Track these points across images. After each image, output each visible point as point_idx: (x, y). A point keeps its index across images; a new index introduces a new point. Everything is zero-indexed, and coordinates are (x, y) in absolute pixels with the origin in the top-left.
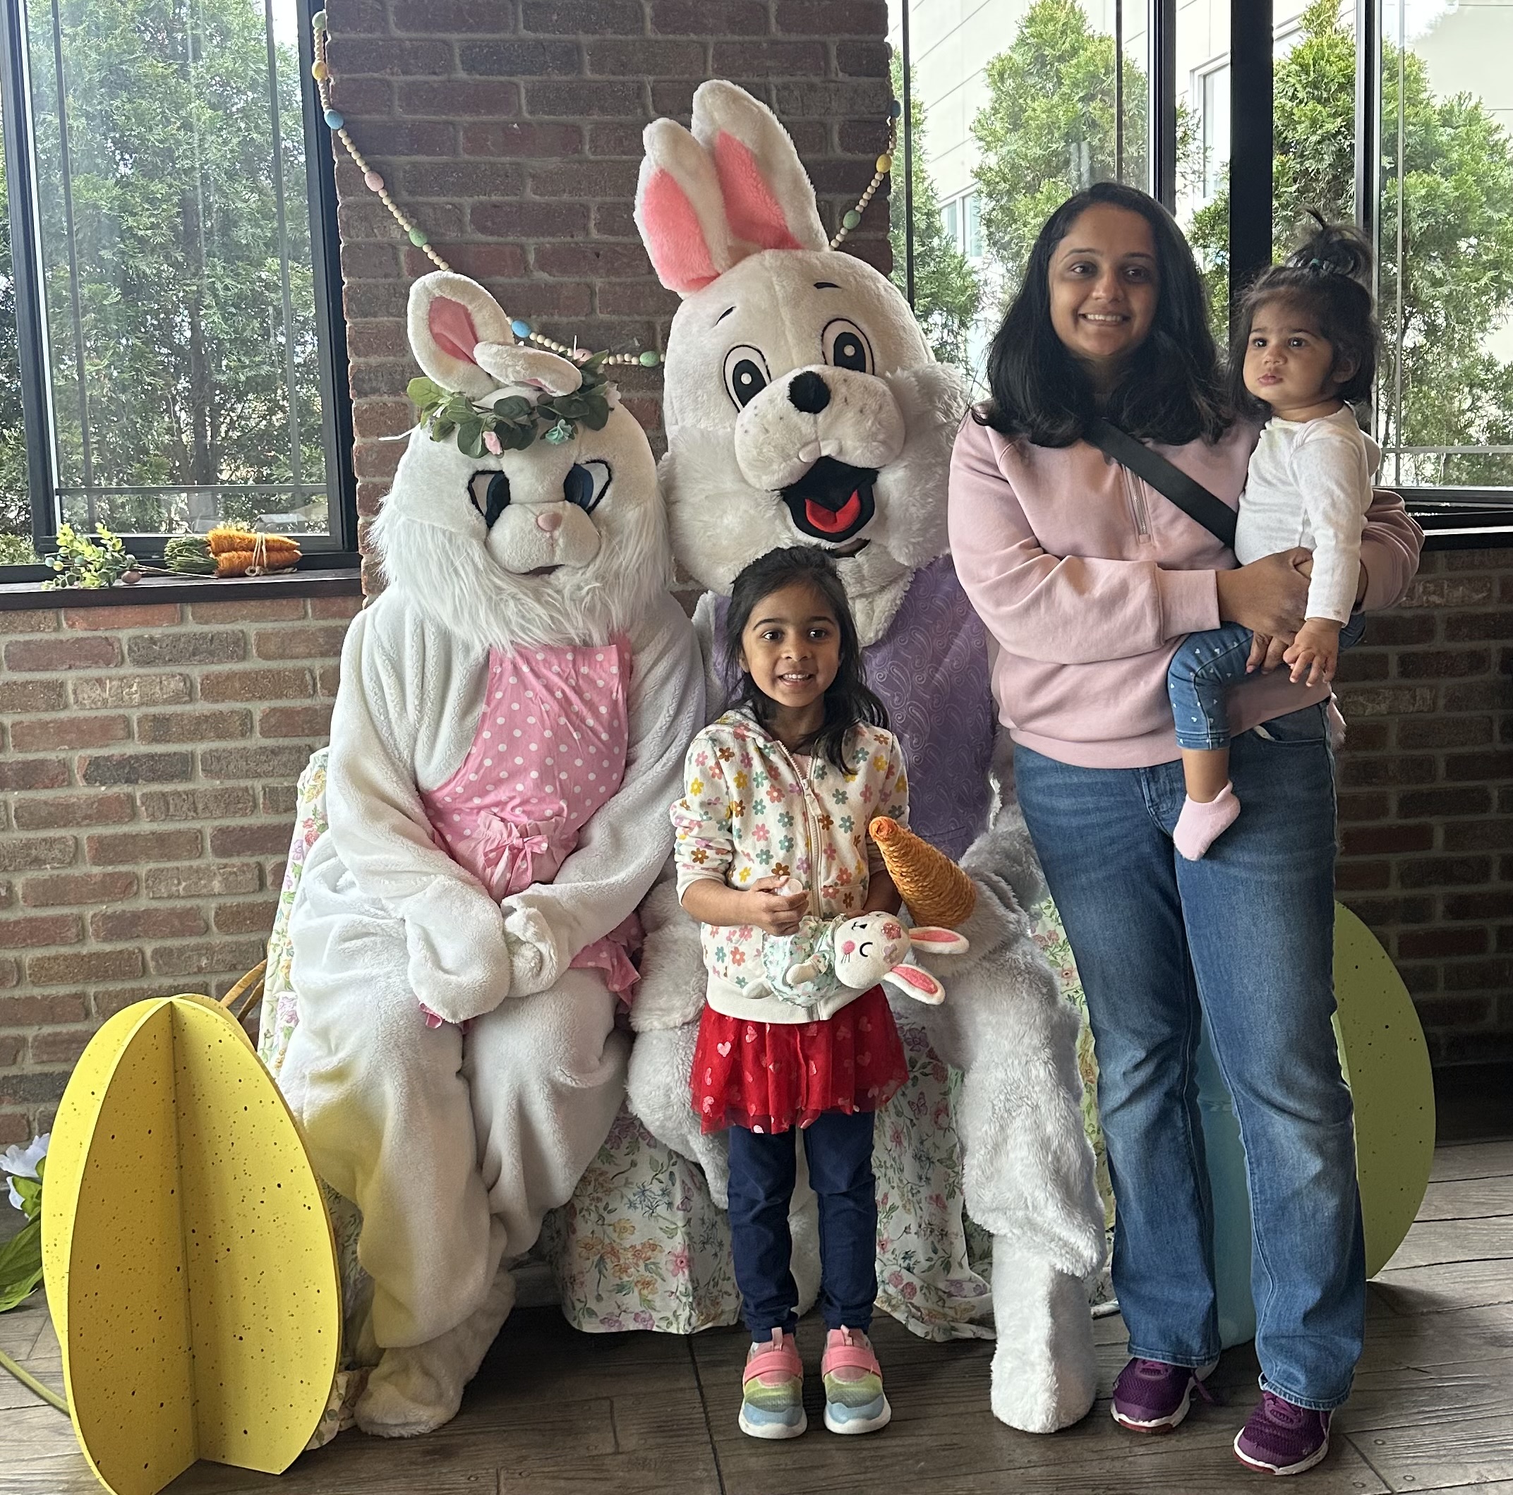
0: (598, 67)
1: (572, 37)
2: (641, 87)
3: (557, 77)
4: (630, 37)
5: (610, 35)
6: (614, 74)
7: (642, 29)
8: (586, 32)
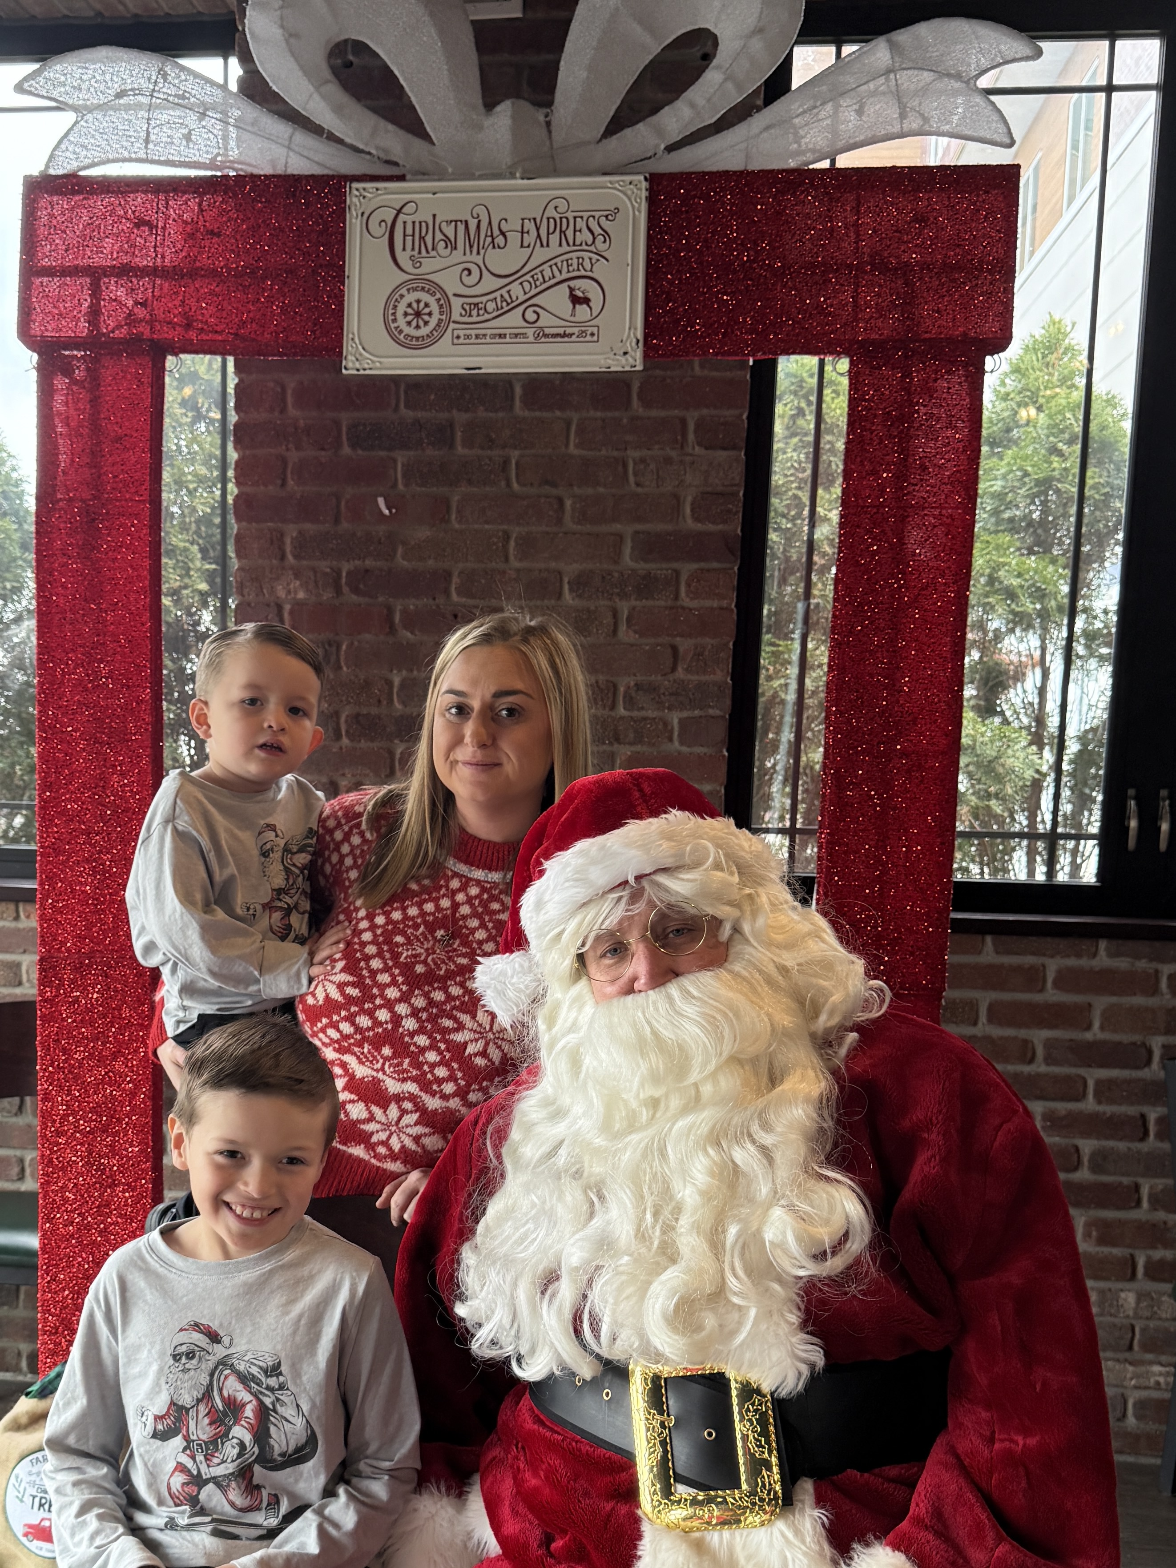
0: (468, 443)
1: (446, 415)
2: (506, 462)
3: (430, 452)
4: (501, 414)
5: (481, 413)
6: (482, 448)
7: (512, 407)
8: (459, 410)
